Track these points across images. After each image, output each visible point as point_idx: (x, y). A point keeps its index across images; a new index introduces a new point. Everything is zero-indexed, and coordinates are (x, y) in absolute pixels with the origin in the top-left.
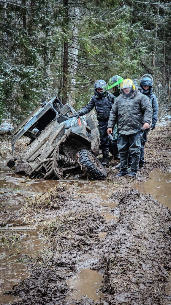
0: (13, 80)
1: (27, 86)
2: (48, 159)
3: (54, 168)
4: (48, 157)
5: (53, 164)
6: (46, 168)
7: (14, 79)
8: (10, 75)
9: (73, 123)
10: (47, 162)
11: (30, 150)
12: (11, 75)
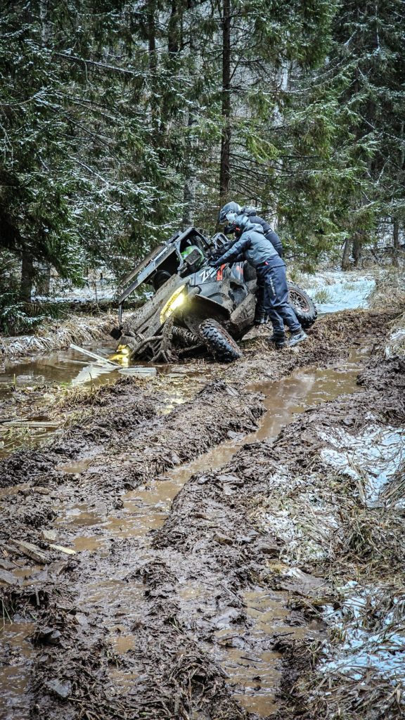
0: (108, 210)
1: (135, 219)
2: (154, 337)
3: (163, 351)
4: (155, 335)
5: (162, 345)
6: (153, 349)
7: (109, 206)
8: (104, 200)
9: (208, 276)
10: (155, 340)
11: (140, 315)
12: (106, 200)
